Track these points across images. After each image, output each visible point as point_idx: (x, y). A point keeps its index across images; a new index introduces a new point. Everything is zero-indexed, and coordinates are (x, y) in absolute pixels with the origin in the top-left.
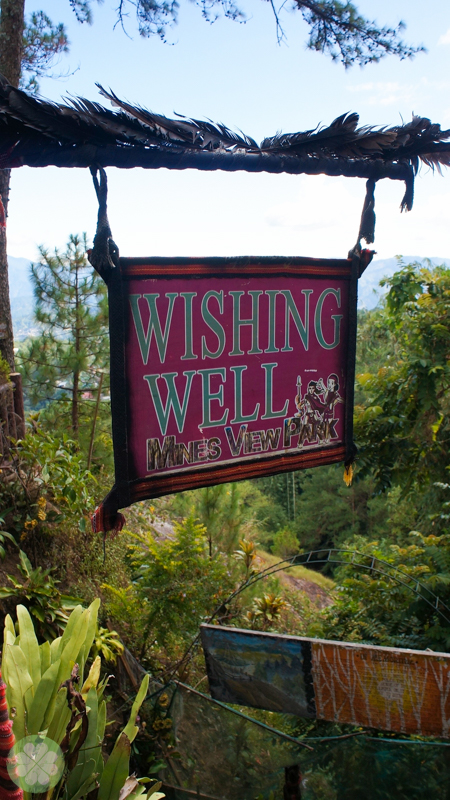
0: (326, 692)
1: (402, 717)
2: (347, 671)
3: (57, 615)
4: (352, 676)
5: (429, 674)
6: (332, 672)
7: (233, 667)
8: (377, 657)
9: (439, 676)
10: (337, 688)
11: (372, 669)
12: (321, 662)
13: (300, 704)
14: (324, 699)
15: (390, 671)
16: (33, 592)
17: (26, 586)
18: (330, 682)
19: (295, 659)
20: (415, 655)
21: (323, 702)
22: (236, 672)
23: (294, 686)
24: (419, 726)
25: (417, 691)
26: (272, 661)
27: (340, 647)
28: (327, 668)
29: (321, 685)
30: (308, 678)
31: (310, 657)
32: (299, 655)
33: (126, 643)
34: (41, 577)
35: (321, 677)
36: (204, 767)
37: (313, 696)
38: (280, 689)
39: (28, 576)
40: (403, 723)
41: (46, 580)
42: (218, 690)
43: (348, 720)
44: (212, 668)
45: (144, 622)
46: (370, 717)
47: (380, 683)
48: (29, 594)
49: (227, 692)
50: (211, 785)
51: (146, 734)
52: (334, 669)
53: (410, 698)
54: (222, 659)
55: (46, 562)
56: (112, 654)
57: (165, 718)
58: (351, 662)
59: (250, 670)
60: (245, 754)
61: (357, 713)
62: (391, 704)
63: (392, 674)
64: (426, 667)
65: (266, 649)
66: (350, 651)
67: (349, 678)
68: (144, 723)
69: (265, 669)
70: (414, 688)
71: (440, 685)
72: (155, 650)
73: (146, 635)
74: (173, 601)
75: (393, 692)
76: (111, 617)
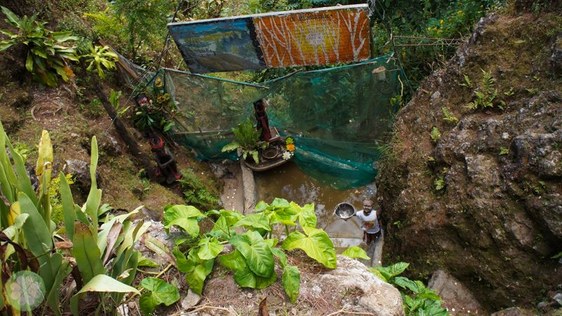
0: (270, 50)
1: (326, 54)
2: (282, 32)
3: (56, 49)
4: (287, 35)
5: (341, 22)
6: (272, 35)
7: (200, 48)
8: (302, 18)
9: (348, 22)
10: (278, 46)
11: (300, 27)
12: (262, 30)
13: (254, 62)
14: (270, 54)
15: (313, 25)
16: (28, 38)
17: (20, 34)
18: (272, 43)
19: (243, 32)
20: (329, 11)
21: (270, 57)
22: (204, 51)
23: (247, 51)
24: (338, 58)
25: (334, 35)
26: (227, 37)
27: (274, 16)
28: (268, 33)
29: (266, 46)
30: (256, 44)
31: (254, 28)
32: (245, 29)
33: (119, 51)
34: (30, 24)
35: (265, 40)
36: (201, 113)
37: (262, 54)
38: (238, 56)
39: (19, 26)
40: (327, 59)
41: (35, 25)
42: (194, 67)
43: (289, 65)
44: (185, 53)
45: (127, 32)
46: (304, 59)
47: (307, 36)
48: (25, 40)
49: (201, 67)
50: (209, 122)
51: (155, 108)
52: (272, 32)
53: (330, 41)
54: (191, 45)
55: (31, 9)
56: (110, 63)
57: (164, 94)
58: (284, 26)
59: (213, 47)
60: (225, 98)
61: (294, 58)
62: (317, 48)
63: (315, 27)
64: (338, 17)
65: (221, 30)
66: (282, 18)
67: (284, 37)
68: (151, 101)
69: (223, 44)
70: (331, 34)
71: (350, 28)
72: (143, 49)
73: (132, 40)
74: (143, 11)
75: (317, 39)
76: (101, 35)
